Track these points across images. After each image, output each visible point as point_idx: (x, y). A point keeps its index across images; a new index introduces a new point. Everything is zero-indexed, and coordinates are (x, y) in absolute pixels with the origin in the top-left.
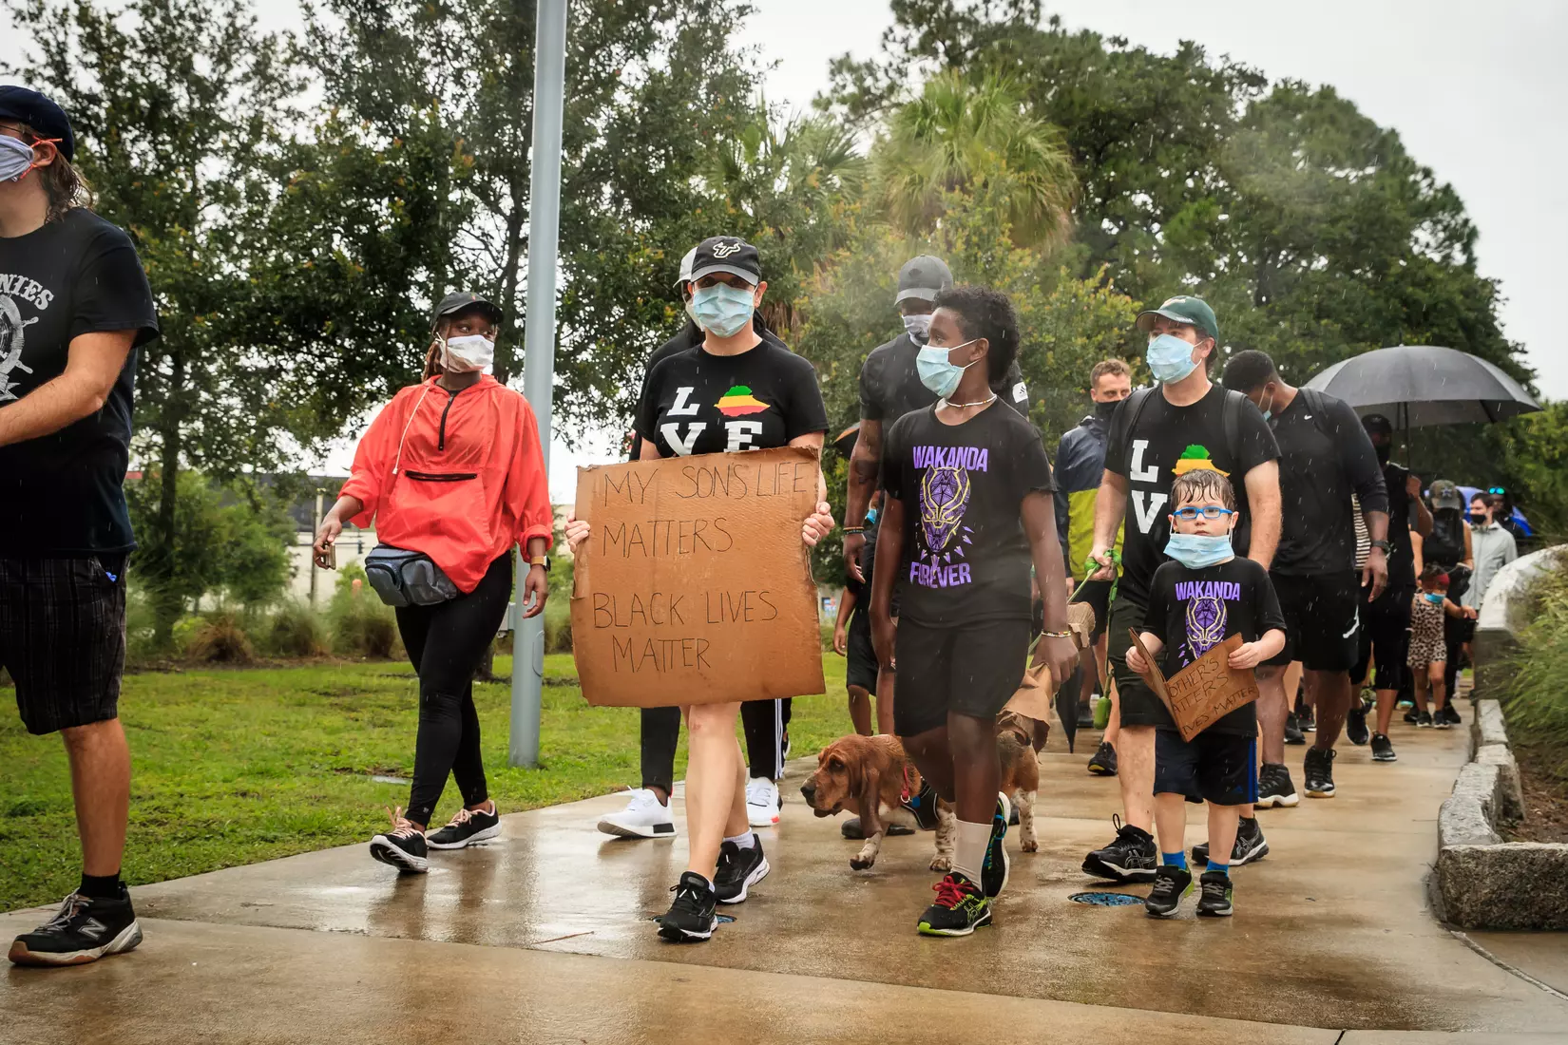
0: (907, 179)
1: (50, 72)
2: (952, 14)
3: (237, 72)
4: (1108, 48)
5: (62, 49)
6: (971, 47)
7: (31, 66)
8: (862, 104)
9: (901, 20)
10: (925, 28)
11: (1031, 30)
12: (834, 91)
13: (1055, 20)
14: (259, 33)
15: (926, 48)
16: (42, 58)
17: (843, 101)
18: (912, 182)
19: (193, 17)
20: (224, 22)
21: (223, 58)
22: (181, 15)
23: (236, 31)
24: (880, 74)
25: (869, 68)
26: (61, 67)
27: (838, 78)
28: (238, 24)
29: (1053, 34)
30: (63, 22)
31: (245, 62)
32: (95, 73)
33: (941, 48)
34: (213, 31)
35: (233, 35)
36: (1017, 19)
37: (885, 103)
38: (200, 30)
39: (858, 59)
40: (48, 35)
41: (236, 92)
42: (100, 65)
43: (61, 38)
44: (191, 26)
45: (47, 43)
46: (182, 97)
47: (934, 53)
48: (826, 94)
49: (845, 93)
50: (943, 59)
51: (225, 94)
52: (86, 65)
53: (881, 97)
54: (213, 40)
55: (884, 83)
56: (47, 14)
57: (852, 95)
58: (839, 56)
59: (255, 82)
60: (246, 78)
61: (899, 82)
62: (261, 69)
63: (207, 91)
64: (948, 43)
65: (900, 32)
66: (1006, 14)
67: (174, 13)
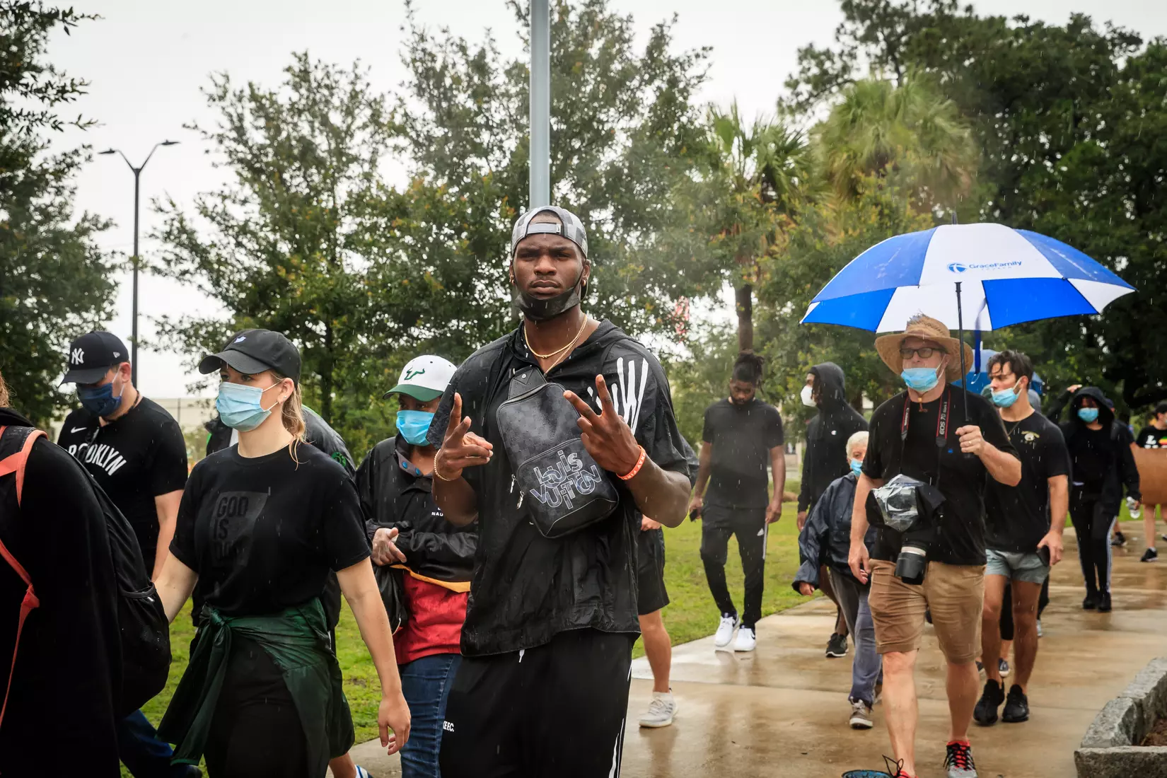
0: (845, 156)
1: (234, 134)
2: (889, 10)
3: (359, 122)
4: (1012, 25)
5: (241, 118)
6: (903, 34)
7: (221, 131)
8: (822, 83)
9: (850, 17)
10: (868, 22)
11: (950, 18)
12: (802, 72)
13: (969, 9)
14: (372, 94)
15: (869, 37)
16: (228, 125)
17: (808, 81)
18: (849, 157)
19: (327, 86)
20: (349, 88)
21: (349, 112)
22: (319, 86)
23: (357, 93)
24: (836, 59)
25: (828, 55)
26: (240, 130)
27: (805, 63)
28: (358, 88)
29: (968, 19)
30: (240, 100)
31: (364, 114)
32: (263, 132)
33: (881, 36)
34: (342, 95)
35: (354, 95)
36: (940, 11)
37: (840, 80)
38: (332, 95)
39: (819, 47)
40: (231, 110)
41: (360, 136)
42: (267, 128)
43: (240, 111)
44: (326, 92)
45: (230, 116)
46: (323, 143)
47: (876, 41)
48: (796, 76)
49: (810, 74)
50: (883, 45)
51: (352, 136)
52: (257, 128)
53: (837, 76)
54: (342, 101)
55: (838, 65)
56: (230, 96)
57: (815, 76)
58: (804, 46)
59: (371, 129)
60: (365, 126)
61: (849, 63)
62: (375, 118)
63: (339, 135)
64: (887, 31)
65: (849, 26)
66: (930, 7)
67: (314, 85)
